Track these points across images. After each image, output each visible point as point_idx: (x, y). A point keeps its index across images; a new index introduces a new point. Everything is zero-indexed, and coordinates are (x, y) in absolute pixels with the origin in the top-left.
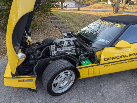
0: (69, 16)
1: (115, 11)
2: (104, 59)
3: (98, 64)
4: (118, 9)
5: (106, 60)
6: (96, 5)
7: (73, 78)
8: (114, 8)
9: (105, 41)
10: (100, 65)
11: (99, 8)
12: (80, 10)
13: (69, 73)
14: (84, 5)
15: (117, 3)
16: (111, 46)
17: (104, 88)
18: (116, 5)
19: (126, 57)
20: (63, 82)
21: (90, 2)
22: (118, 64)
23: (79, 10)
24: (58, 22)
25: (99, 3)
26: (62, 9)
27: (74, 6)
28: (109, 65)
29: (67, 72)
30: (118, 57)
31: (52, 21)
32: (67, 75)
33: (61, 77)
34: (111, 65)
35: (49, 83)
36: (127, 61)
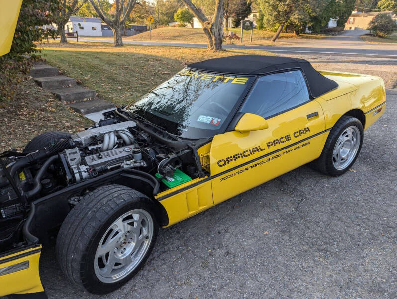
0: (95, 62)
1: (216, 44)
2: (219, 163)
3: (206, 177)
4: (221, 42)
5: (221, 164)
6: (162, 30)
7: (148, 231)
8: (210, 37)
9: (213, 120)
10: (210, 178)
11: (174, 38)
12: (122, 45)
13: (136, 217)
14: (130, 29)
15: (216, 26)
16: (227, 130)
17: (227, 236)
18: (215, 30)
19: (261, 150)
20: (124, 246)
21: (147, 22)
22: (248, 169)
23: (118, 44)
24: (63, 82)
25: (171, 24)
26: (64, 41)
27: (99, 32)
28: (231, 176)
29: (131, 217)
30: (246, 154)
31: (41, 79)
32: (132, 224)
33: (117, 233)
34: (235, 174)
35: (84, 257)
36: (265, 159)
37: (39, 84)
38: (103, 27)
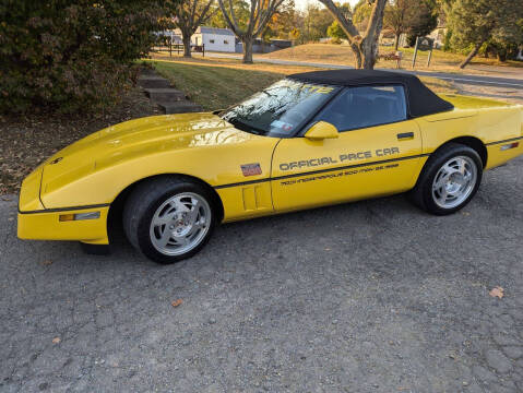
6: (310, 46)
12: (251, 62)
13: (194, 202)
14: (270, 45)
19: (333, 162)
21: (291, 36)
22: (314, 179)
23: (247, 61)
25: (322, 40)
26: (188, 55)
27: (232, 46)
28: (294, 182)
30: (313, 163)
31: (151, 90)
32: (190, 207)
33: (174, 210)
34: (299, 182)
35: (142, 220)
36: (336, 173)
37: (148, 95)
38: (237, 41)
